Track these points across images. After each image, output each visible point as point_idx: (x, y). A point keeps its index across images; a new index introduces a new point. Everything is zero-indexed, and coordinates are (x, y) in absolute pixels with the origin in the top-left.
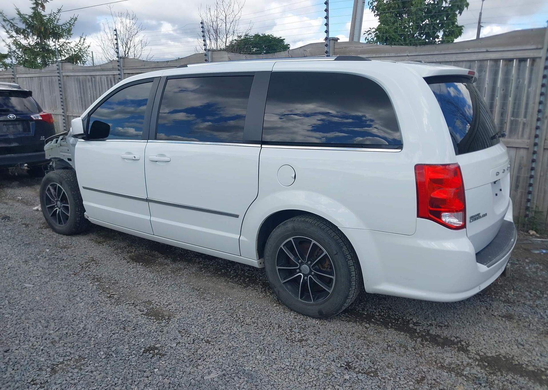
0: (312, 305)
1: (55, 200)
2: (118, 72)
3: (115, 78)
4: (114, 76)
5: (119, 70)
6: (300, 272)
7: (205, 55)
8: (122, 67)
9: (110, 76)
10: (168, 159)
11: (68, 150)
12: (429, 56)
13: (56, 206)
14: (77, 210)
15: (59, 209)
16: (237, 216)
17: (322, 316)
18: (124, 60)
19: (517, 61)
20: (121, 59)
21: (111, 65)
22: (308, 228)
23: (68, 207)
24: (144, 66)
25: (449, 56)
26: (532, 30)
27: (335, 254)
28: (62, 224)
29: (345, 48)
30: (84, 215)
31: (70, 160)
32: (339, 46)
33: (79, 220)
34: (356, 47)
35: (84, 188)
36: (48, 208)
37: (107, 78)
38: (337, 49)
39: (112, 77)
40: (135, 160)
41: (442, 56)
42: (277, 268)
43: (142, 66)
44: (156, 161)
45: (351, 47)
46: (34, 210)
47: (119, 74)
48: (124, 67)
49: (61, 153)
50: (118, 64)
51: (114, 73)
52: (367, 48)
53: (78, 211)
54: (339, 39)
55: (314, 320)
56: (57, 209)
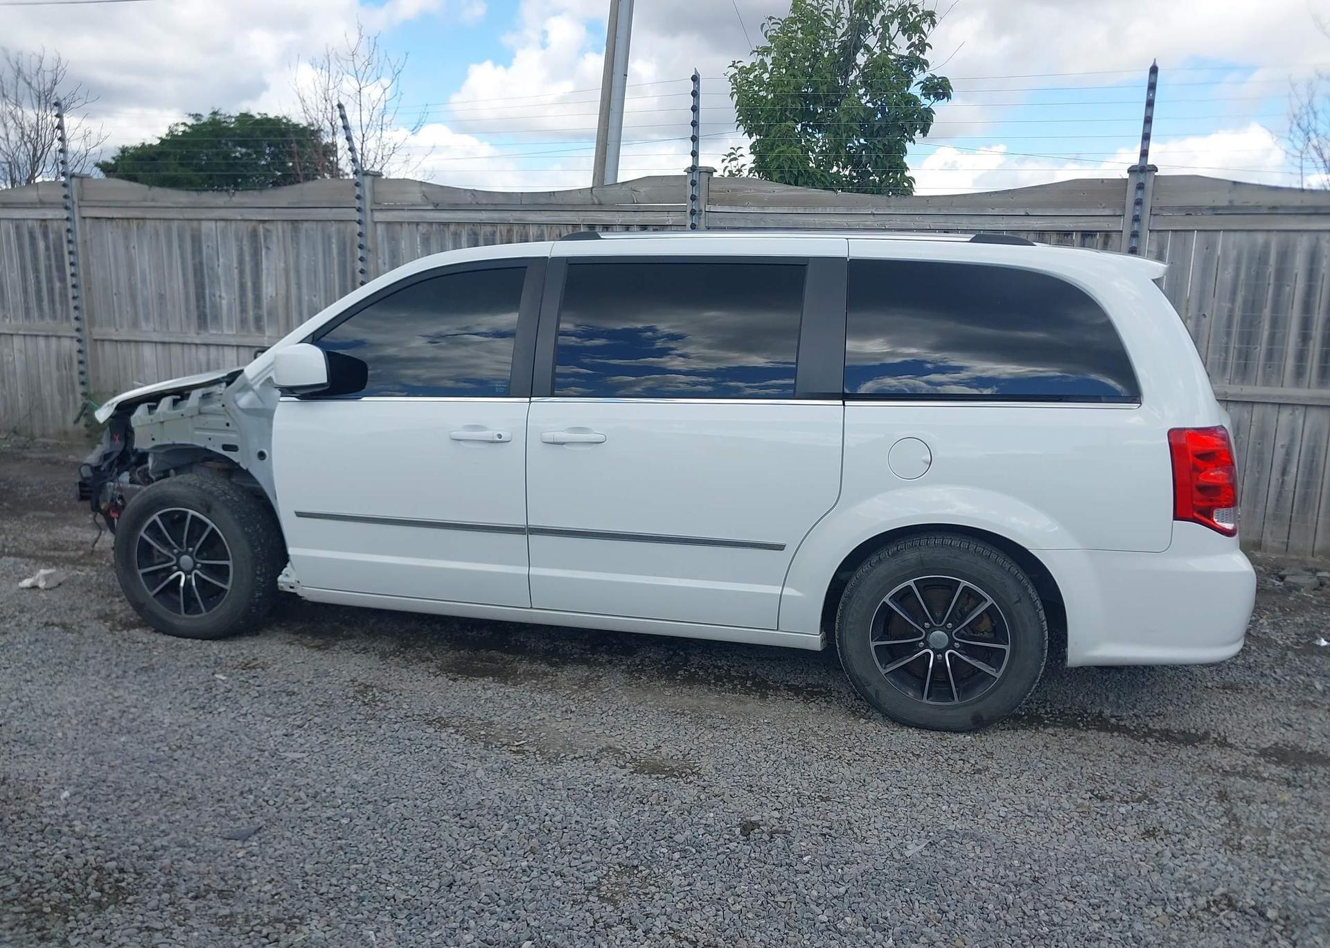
0: (957, 707)
1: (173, 553)
2: (65, 214)
3: (46, 227)
4: (43, 224)
5: (67, 208)
6: (927, 645)
7: (357, 185)
8: (75, 199)
9: (30, 223)
10: (599, 438)
11: (228, 425)
12: (917, 218)
13: (175, 568)
14: (258, 572)
15: (187, 573)
16: (781, 548)
17: (978, 725)
18: (81, 182)
19: (1079, 234)
20: (74, 181)
21: (35, 193)
22: (955, 558)
23: (227, 566)
24: (153, 200)
25: (956, 220)
26: (1102, 181)
27: (1016, 603)
28: (198, 611)
29: (733, 190)
30: (277, 582)
31: (233, 448)
32: (721, 186)
33: (259, 597)
34: (759, 191)
35: (299, 514)
36: (144, 574)
37: (17, 227)
38: (715, 192)
39: (36, 225)
40: (499, 441)
41: (941, 219)
42: (872, 645)
43: (144, 201)
44: (563, 443)
45: (747, 189)
46: (22, 589)
47: (68, 219)
48: (82, 200)
49: (197, 433)
50: (65, 191)
51: (44, 214)
52: (784, 193)
53: (260, 576)
54: (716, 171)
55: (961, 736)
56: (180, 577)
